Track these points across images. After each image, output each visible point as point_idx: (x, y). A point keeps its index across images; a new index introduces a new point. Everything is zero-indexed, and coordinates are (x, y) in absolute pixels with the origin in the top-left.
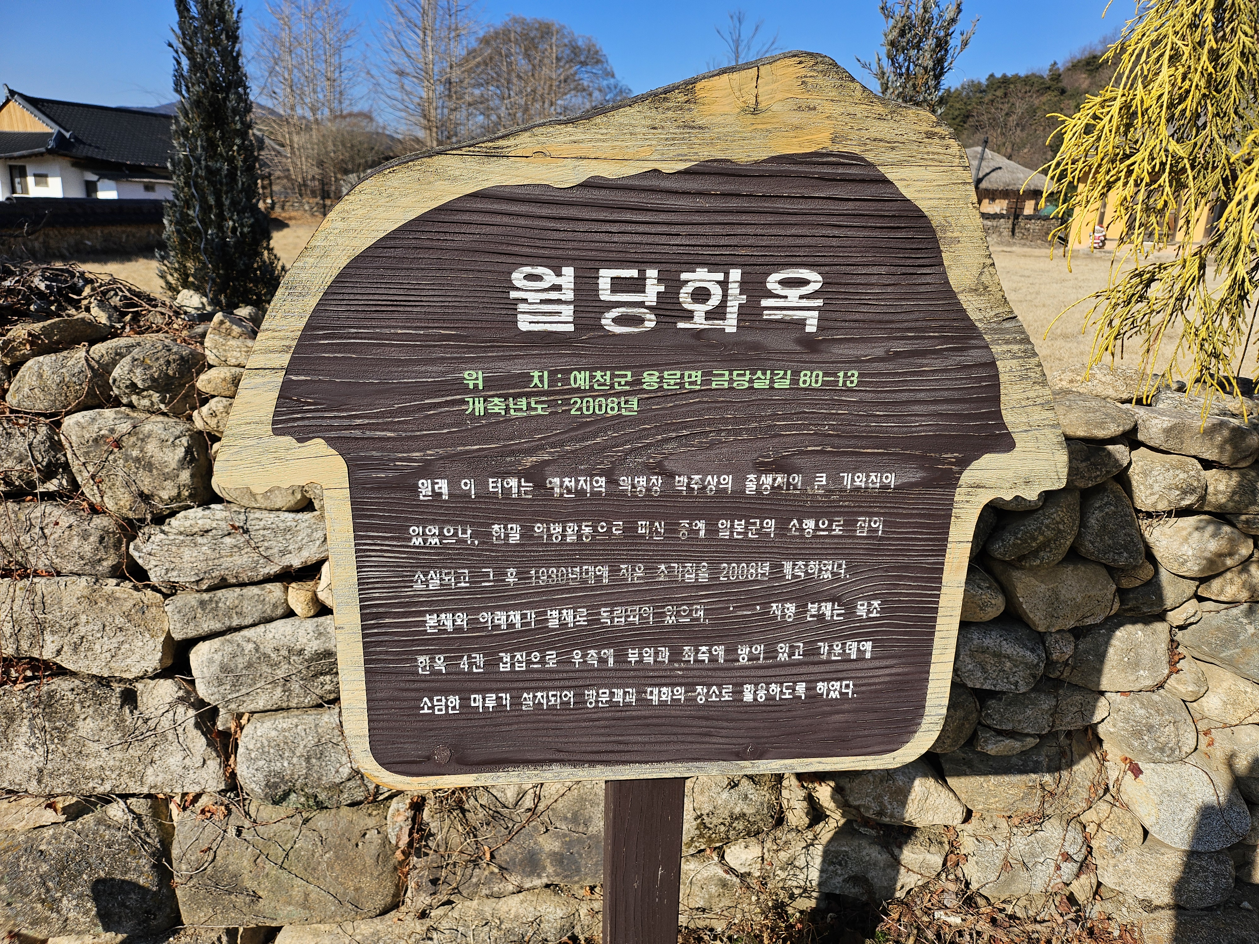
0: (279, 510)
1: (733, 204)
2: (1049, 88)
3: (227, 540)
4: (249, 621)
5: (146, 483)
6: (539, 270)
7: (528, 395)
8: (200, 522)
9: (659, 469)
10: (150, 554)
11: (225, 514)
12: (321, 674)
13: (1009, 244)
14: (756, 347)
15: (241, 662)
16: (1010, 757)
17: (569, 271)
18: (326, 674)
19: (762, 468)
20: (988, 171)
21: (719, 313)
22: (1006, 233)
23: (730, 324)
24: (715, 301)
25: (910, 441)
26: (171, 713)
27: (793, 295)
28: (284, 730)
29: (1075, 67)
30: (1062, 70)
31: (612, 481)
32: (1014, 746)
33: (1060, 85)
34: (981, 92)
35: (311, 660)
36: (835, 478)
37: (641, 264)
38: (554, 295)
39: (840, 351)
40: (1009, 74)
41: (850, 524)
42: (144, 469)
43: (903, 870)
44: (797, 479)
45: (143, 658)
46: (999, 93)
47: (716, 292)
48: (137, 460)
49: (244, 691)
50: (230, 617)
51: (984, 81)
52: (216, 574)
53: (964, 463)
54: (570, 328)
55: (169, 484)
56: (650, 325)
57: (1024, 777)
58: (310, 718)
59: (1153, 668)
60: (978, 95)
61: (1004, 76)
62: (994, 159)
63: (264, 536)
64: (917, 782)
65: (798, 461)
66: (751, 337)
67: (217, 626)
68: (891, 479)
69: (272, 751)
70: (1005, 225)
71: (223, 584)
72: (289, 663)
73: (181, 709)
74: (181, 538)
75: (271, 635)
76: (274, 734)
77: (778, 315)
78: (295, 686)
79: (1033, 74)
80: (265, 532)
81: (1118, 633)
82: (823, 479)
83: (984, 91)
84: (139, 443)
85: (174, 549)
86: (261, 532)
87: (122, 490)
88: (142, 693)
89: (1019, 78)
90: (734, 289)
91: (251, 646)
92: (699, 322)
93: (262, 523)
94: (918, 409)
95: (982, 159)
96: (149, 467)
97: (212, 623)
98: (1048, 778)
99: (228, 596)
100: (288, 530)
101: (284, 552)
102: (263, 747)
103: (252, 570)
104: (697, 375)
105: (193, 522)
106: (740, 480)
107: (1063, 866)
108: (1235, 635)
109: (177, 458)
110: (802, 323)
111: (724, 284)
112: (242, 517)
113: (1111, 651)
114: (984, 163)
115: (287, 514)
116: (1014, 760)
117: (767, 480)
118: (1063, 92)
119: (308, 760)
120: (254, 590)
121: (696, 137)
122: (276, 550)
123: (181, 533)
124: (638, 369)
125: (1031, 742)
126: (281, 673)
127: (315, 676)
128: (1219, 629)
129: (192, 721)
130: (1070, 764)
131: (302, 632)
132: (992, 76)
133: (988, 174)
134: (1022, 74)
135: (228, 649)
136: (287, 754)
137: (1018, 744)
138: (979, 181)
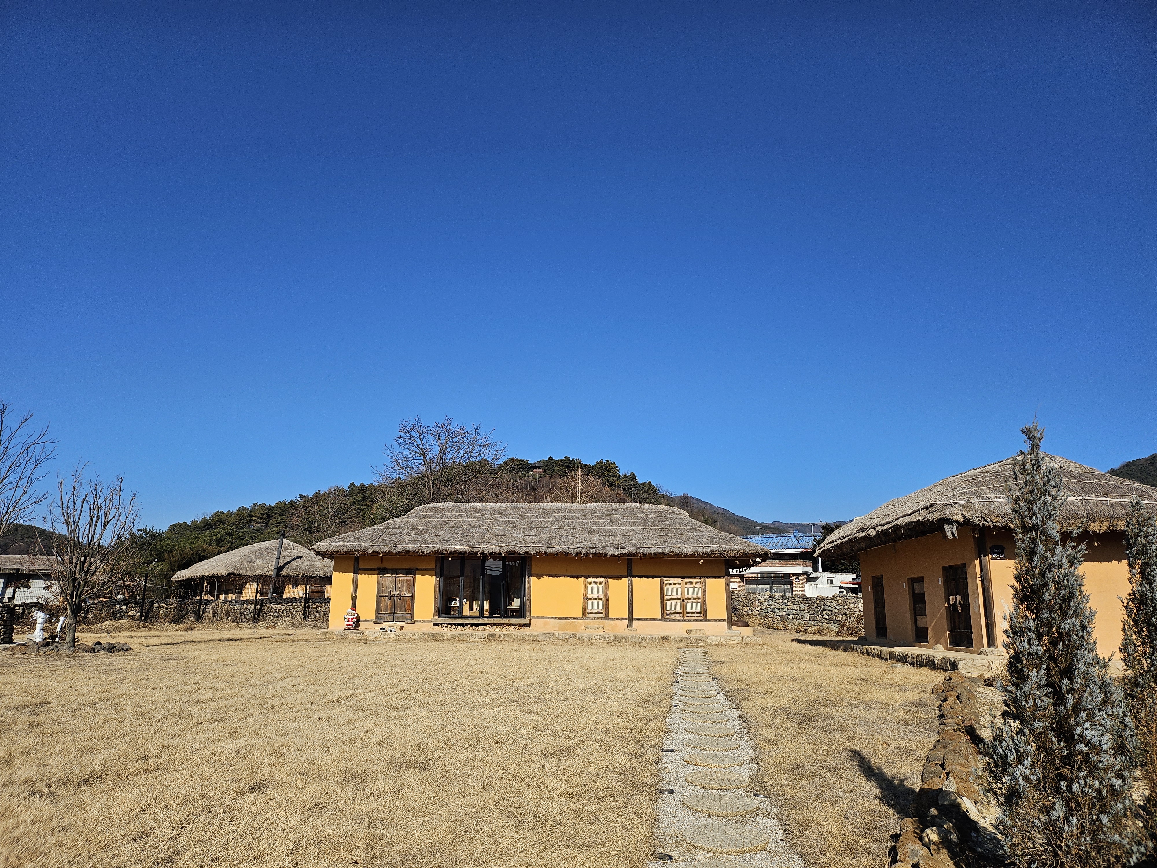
13: (300, 626)
20: (288, 560)
22: (299, 616)
62: (293, 548)
70: (299, 608)
95: (281, 549)
114: (284, 553)
133: (288, 563)
138: (280, 569)
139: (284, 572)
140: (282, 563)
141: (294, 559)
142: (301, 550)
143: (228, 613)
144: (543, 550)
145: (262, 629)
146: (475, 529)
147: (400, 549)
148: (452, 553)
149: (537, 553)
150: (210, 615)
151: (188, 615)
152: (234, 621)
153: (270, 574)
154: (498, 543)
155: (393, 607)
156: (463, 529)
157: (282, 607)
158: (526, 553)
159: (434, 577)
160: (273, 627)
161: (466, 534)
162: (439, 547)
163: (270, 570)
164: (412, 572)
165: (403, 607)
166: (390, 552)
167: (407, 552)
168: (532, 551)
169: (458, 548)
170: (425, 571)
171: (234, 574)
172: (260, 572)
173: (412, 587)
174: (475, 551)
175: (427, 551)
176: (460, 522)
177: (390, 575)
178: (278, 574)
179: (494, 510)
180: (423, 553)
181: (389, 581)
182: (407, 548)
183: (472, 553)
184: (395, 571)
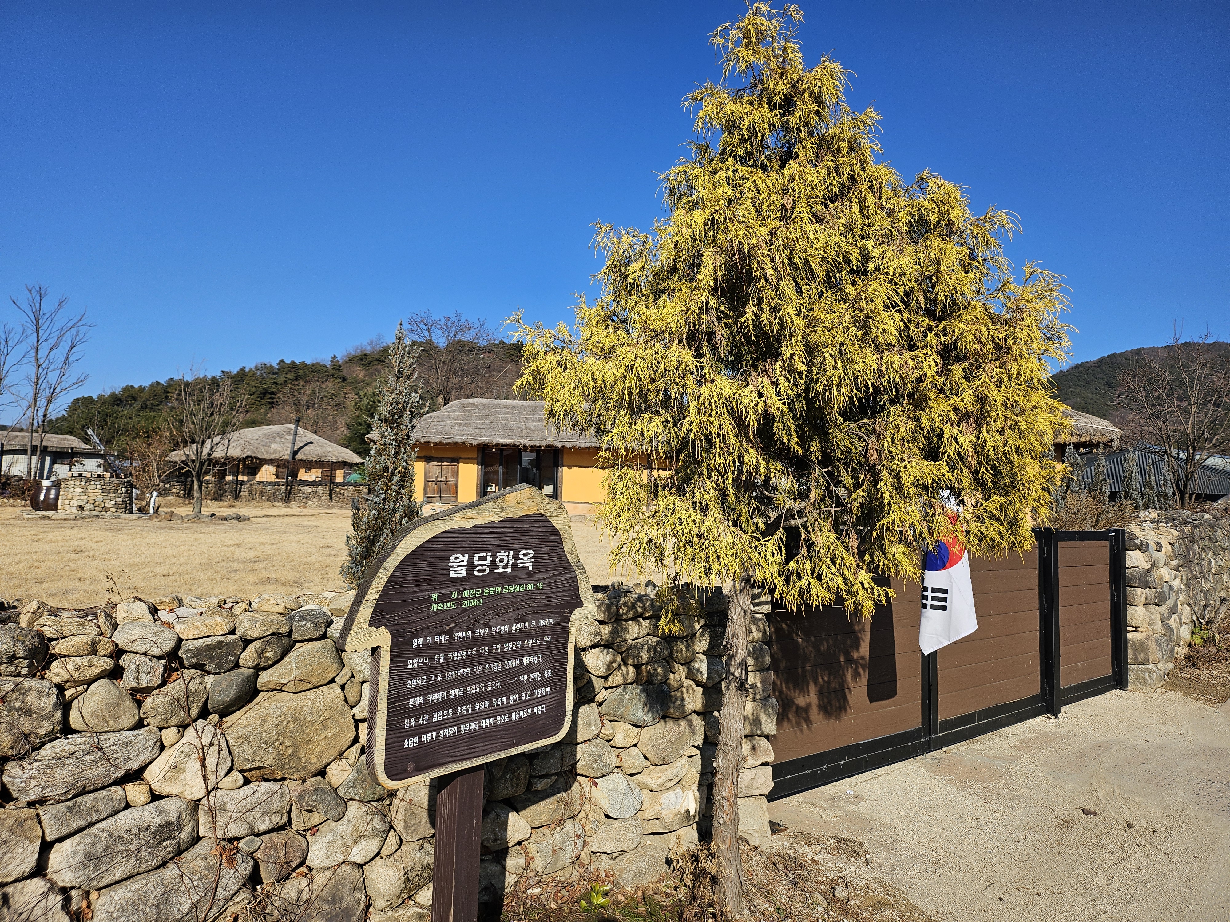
0: (121, 730)
1: (513, 530)
2: (332, 375)
3: (88, 758)
4: (104, 815)
5: (26, 724)
6: (458, 555)
7: (450, 601)
8: (66, 748)
9: (485, 626)
10: (31, 778)
11: (83, 739)
12: (164, 841)
13: (329, 507)
14: (516, 577)
15: (100, 847)
16: (546, 789)
17: (466, 555)
18: (167, 840)
19: (517, 621)
20: (301, 445)
21: (506, 566)
22: (325, 497)
23: (509, 570)
24: (505, 562)
25: (557, 606)
26: (44, 901)
27: (526, 558)
28: (137, 890)
29: (351, 360)
30: (341, 362)
31: (474, 633)
32: (548, 781)
33: (341, 373)
34: (274, 374)
35: (157, 831)
36: (537, 623)
37: (486, 551)
38: (461, 564)
39: (538, 576)
40: (297, 361)
41: (542, 640)
42: (25, 715)
43: (507, 874)
44: (527, 624)
45: (22, 861)
46: (290, 376)
47: (506, 558)
48: (20, 709)
49: (104, 869)
50: (91, 815)
51: (275, 365)
52: (80, 784)
53: (571, 613)
54: (465, 575)
55: (46, 723)
56: (487, 572)
57: (555, 797)
58: (155, 876)
59: (596, 725)
60: (271, 376)
61: (293, 362)
62: (304, 435)
63: (113, 750)
64: (510, 815)
65: (528, 617)
66: (515, 573)
67: (82, 823)
68: (552, 621)
69: (130, 908)
70: (323, 490)
71: (84, 792)
72: (139, 838)
73: (51, 897)
74: (54, 762)
75: (122, 822)
76: (129, 895)
77: (522, 565)
78: (145, 855)
79: (317, 363)
80: (114, 747)
81: (580, 710)
82: (534, 623)
83: (276, 373)
84: (21, 696)
85: (48, 771)
86: (112, 748)
87: (6, 734)
88: (13, 895)
89: (307, 365)
90: (511, 558)
91: (105, 834)
92: (501, 570)
93: (111, 741)
94: (559, 594)
95: (296, 434)
96: (29, 712)
97: (79, 821)
98: (564, 794)
99: (87, 800)
100: (129, 743)
101: (126, 760)
102: (122, 907)
103: (105, 776)
104: (499, 589)
105: (61, 749)
106: (511, 627)
107: (578, 841)
108: (622, 701)
109: (52, 703)
110: (528, 567)
111: (508, 556)
112: (96, 740)
113: (579, 719)
114: (297, 438)
115: (127, 732)
116: (548, 791)
117: (518, 626)
118: (344, 379)
119: (157, 907)
120: (104, 793)
121: (505, 511)
122: (122, 759)
123: (53, 759)
124: (483, 588)
125: (554, 778)
126: (132, 848)
127: (159, 843)
128: (615, 700)
129: (60, 904)
130: (571, 787)
131: (147, 814)
132: (282, 361)
133: (302, 448)
134: (309, 362)
135: (88, 840)
136: (141, 907)
137: (549, 781)
138: (295, 453)
139: (299, 456)
140: (296, 449)
141: (306, 445)
142: (310, 436)
143: (262, 493)
144: (578, 444)
145: (294, 508)
146: (511, 424)
147: (450, 441)
148: (497, 445)
149: (573, 447)
150: (247, 494)
151: (227, 494)
152: (268, 500)
153: (286, 458)
154: (537, 437)
155: (440, 491)
156: (502, 424)
157: (310, 489)
158: (563, 447)
159: (476, 466)
160: (305, 507)
161: (505, 428)
162: (485, 439)
163: (286, 454)
164: (455, 460)
165: (448, 491)
166: (440, 443)
167: (456, 443)
168: (569, 445)
169: (502, 441)
170: (467, 460)
171: (251, 457)
172: (277, 456)
173: (456, 474)
174: (518, 444)
175: (475, 443)
176: (497, 417)
177: (436, 463)
178: (294, 458)
179: (525, 407)
180: (471, 444)
181: (435, 468)
182: (457, 440)
183: (514, 445)
184: (441, 460)
